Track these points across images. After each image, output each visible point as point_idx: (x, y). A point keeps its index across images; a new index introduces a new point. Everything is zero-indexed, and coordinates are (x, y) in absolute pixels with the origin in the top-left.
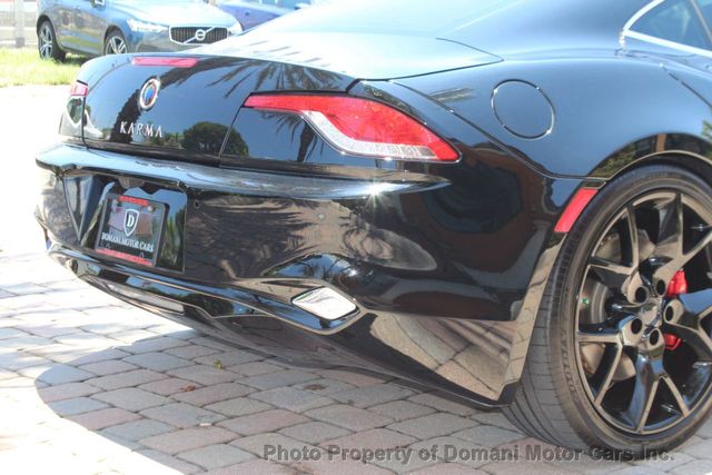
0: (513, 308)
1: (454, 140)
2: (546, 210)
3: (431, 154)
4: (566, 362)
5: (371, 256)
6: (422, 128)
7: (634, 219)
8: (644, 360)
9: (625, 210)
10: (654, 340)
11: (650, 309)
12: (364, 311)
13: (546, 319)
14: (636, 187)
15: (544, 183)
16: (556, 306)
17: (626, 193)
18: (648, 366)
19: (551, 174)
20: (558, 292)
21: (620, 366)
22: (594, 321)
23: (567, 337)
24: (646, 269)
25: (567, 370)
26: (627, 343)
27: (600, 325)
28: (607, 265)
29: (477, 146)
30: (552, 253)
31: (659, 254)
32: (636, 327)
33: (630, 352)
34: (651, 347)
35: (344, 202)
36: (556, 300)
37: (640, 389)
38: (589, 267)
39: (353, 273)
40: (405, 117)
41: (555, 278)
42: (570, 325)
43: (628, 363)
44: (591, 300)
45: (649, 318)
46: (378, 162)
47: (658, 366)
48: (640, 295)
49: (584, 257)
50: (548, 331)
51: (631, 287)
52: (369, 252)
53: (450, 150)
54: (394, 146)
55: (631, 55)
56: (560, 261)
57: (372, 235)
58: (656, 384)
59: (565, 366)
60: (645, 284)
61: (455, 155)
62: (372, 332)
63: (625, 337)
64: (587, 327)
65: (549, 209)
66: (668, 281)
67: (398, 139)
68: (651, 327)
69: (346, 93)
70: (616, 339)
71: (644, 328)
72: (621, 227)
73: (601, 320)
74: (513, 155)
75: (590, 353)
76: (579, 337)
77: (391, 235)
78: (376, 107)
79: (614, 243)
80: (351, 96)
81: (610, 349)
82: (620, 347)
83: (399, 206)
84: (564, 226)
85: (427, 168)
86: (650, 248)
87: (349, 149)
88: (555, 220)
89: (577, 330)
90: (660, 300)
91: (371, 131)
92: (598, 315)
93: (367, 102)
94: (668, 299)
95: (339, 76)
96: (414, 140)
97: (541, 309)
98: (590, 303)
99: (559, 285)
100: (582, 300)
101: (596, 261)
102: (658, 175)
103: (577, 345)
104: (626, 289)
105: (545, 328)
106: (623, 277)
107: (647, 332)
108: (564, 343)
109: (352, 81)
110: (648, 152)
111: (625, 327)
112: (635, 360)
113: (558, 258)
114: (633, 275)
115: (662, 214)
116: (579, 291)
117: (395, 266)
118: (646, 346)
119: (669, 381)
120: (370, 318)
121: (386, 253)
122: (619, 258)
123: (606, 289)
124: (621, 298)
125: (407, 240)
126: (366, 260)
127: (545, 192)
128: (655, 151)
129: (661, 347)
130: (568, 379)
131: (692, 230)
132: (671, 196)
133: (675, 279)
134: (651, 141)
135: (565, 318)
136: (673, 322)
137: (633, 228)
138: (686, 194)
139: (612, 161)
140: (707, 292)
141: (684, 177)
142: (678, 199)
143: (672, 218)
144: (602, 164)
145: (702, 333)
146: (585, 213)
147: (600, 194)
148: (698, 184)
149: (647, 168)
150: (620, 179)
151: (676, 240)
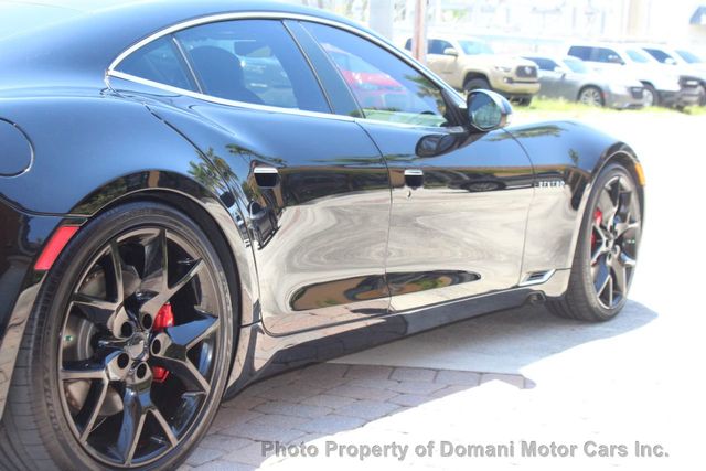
2: (21, 248)
4: (50, 401)
7: (118, 254)
8: (133, 394)
9: (109, 246)
10: (141, 373)
11: (138, 343)
13: (27, 358)
14: (119, 223)
15: (21, 220)
16: (37, 344)
17: (110, 229)
18: (136, 399)
19: (28, 211)
20: (39, 331)
21: (108, 401)
22: (80, 357)
23: (50, 375)
24: (132, 304)
25: (51, 408)
26: (114, 376)
27: (86, 361)
28: (90, 302)
30: (32, 292)
31: (144, 287)
32: (123, 362)
33: (118, 386)
34: (138, 380)
36: (38, 338)
37: (128, 421)
38: (72, 304)
41: (36, 316)
42: (53, 363)
43: (117, 397)
44: (76, 337)
47: (145, 399)
48: (126, 329)
49: (66, 293)
50: (30, 370)
51: (118, 320)
55: (116, 94)
56: (43, 295)
58: (143, 417)
59: (48, 405)
60: (131, 318)
63: (112, 371)
64: (72, 363)
66: (154, 314)
68: (138, 361)
70: (102, 374)
71: (131, 362)
72: (105, 263)
73: (88, 357)
75: (78, 391)
76: (62, 375)
79: (100, 280)
81: (96, 385)
82: (106, 382)
84: (45, 263)
86: (137, 282)
88: (35, 258)
89: (61, 367)
90: (146, 334)
92: (85, 351)
94: (154, 333)
97: (22, 348)
98: (76, 339)
99: (40, 324)
100: (67, 337)
101: (81, 297)
102: (142, 211)
103: (61, 383)
104: (112, 323)
105: (26, 367)
106: (109, 313)
107: (134, 365)
108: (47, 381)
110: (139, 187)
111: (112, 362)
112: (123, 395)
113: (38, 297)
114: (118, 310)
115: (147, 250)
116: (62, 326)
118: (133, 380)
119: (157, 413)
122: (104, 294)
123: (92, 326)
124: (107, 334)
127: (21, 230)
129: (148, 380)
130: (51, 418)
131: (178, 264)
132: (156, 232)
133: (162, 313)
134: (143, 176)
135: (47, 357)
136: (159, 355)
137: (117, 265)
138: (170, 230)
139: (102, 197)
140: (196, 324)
141: (167, 213)
142: (162, 235)
143: (158, 252)
144: (89, 199)
145: (190, 366)
146: (67, 250)
147: (82, 232)
148: (182, 220)
149: (131, 205)
150: (103, 216)
151: (161, 274)
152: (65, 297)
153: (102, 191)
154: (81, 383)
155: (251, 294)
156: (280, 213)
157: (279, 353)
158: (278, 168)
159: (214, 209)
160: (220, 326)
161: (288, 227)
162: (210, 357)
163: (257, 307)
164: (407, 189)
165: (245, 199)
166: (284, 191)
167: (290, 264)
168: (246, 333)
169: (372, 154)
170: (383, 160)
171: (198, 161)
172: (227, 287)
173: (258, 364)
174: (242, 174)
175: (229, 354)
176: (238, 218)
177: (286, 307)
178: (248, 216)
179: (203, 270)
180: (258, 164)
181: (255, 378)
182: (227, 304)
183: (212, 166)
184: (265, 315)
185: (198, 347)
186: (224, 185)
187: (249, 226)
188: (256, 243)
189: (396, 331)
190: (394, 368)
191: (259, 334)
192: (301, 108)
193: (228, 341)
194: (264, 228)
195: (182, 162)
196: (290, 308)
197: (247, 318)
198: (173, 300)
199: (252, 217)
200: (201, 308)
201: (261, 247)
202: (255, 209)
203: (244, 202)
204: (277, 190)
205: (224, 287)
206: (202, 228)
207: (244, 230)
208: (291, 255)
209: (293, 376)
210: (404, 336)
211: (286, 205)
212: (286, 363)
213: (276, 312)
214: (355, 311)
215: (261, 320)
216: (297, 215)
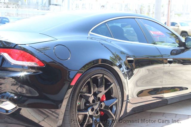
0: (59, 106)
1: (43, 61)
3: (37, 65)
5: (20, 93)
6: (35, 58)
7: (92, 81)
8: (95, 118)
9: (89, 79)
10: (97, 113)
11: (96, 105)
12: (18, 108)
13: (68, 108)
14: (92, 73)
15: (68, 72)
16: (71, 105)
17: (90, 74)
18: (96, 120)
19: (69, 69)
20: (71, 101)
22: (81, 108)
23: (74, 113)
24: (95, 94)
26: (90, 114)
27: (83, 109)
28: (84, 94)
29: (50, 62)
30: (70, 90)
31: (98, 90)
32: (92, 110)
33: (91, 116)
34: (96, 115)
35: (13, 78)
36: (71, 103)
37: (94, 126)
38: (80, 94)
39: (16, 97)
40: (30, 55)
41: (71, 97)
42: (75, 110)
45: (96, 107)
46: (23, 67)
47: (98, 120)
48: (93, 101)
49: (78, 91)
50: (69, 111)
51: (91, 99)
52: (20, 91)
53: (42, 64)
54: (27, 62)
55: (91, 38)
56: (72, 92)
57: (20, 86)
58: (98, 125)
60: (95, 98)
61: (43, 65)
62: (20, 113)
63: (90, 112)
64: (80, 110)
65: (69, 79)
66: (101, 97)
67: (28, 60)
68: (96, 110)
69: (14, 48)
70: (87, 113)
71: (95, 110)
72: (89, 83)
74: (60, 65)
75: (81, 117)
76: (77, 113)
77: (26, 86)
78: (22, 52)
79: (87, 88)
80: (15, 49)
81: (86, 116)
82: (88, 115)
83: (28, 78)
84: (73, 84)
85: (36, 68)
86: (96, 89)
87: (14, 63)
88: (71, 82)
89: (77, 111)
90: (99, 103)
91: (21, 58)
92: (83, 107)
93: (20, 51)
94: (101, 102)
95: (12, 44)
96: (33, 61)
97: (67, 106)
98: (80, 104)
99: (72, 99)
100: (78, 103)
101: (82, 92)
102: (98, 70)
103: (77, 115)
105: (68, 111)
106: (89, 97)
107: (95, 111)
108: (73, 115)
109: (15, 45)
110: (96, 63)
111: (90, 110)
112: (92, 119)
113: (71, 92)
114: (91, 96)
115: (99, 80)
116: (77, 100)
117: (27, 95)
118: (95, 115)
119: (101, 124)
120: (20, 109)
121: (24, 91)
122: (88, 92)
123: (85, 100)
124: (89, 102)
125: (30, 88)
126: (19, 93)
127: (68, 75)
128: (98, 63)
129: (99, 115)
130: (74, 124)
131: (107, 84)
132: (102, 75)
133: (103, 97)
134: (97, 61)
135: (74, 108)
136: (102, 108)
137: (91, 84)
138: (105, 75)
139: (87, 66)
140: (111, 100)
141: (104, 70)
142: (103, 76)
143: (102, 81)
144: (84, 67)
145: (110, 111)
146: (79, 80)
147: (83, 75)
148: (108, 72)
149: (95, 68)
150: (88, 71)
151: (103, 87)
152: (78, 92)
153: (87, 64)
154: (82, 115)
155: (126, 93)
156: (134, 70)
157: (134, 108)
158: (133, 58)
159: (116, 68)
160: (118, 101)
161: (136, 74)
162: (115, 109)
163: (128, 96)
164: (168, 64)
165: (125, 66)
166: (135, 64)
167: (137, 85)
168: (125, 103)
169: (159, 54)
170: (162, 56)
171: (112, 56)
172: (120, 90)
173: (128, 111)
174: (124, 59)
175: (120, 108)
176: (123, 71)
177: (135, 96)
178: (125, 71)
179: (114, 86)
180: (128, 57)
181: (127, 115)
182: (120, 95)
183: (115, 57)
184: (130, 98)
185: (112, 106)
186: (119, 62)
187: (126, 73)
188: (128, 78)
189: (165, 103)
190: (164, 113)
191: (128, 103)
192: (140, 42)
193: (120, 105)
194: (130, 74)
195: (108, 56)
196: (137, 97)
197: (125, 99)
198: (106, 94)
199: (127, 71)
200: (113, 96)
201: (129, 79)
202: (127, 68)
203: (124, 67)
204: (133, 64)
205: (119, 90)
206: (113, 74)
207: (124, 74)
208: (137, 81)
209: (136, 115)
210: (167, 104)
211: (136, 68)
212: (135, 111)
213: (133, 97)
214: (153, 97)
215: (129, 100)
216: (138, 71)
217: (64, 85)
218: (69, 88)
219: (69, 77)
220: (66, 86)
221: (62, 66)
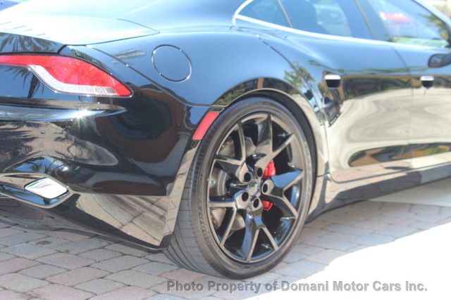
0: (168, 188)
1: (128, 83)
2: (186, 126)
3: (114, 92)
4: (202, 220)
5: (75, 157)
6: (109, 76)
7: (242, 130)
8: (250, 217)
9: (237, 125)
10: (256, 205)
11: (253, 186)
12: (72, 193)
13: (189, 193)
14: (243, 111)
15: (185, 109)
16: (194, 185)
17: (237, 114)
18: (253, 221)
19: (190, 103)
20: (196, 177)
21: (236, 221)
22: (219, 194)
23: (202, 205)
24: (251, 161)
25: (202, 225)
26: (240, 207)
27: (223, 196)
28: (226, 159)
29: (142, 87)
30: (192, 153)
31: (258, 152)
32: (245, 197)
33: (242, 213)
34: (254, 209)
35: (58, 123)
36: (195, 182)
37: (248, 234)
38: (215, 161)
39: (66, 169)
40: (97, 69)
41: (194, 168)
42: (203, 196)
43: (241, 219)
44: (217, 181)
45: (253, 191)
46: (80, 98)
47: (259, 221)
48: (247, 177)
49: (212, 154)
50: (190, 201)
51: (242, 171)
52: (74, 155)
53: (126, 90)
54: (89, 87)
55: (240, 30)
56: (198, 156)
57: (76, 144)
58: (257, 232)
59: (201, 223)
60: (250, 170)
61: (129, 92)
62: (77, 206)
63: (238, 203)
64: (215, 198)
65: (188, 125)
66: (264, 168)
67: (92, 83)
68: (254, 197)
69: (58, 53)
70: (232, 205)
71: (250, 197)
72: (235, 136)
73: (224, 194)
74: (166, 92)
75: (218, 215)
76: (210, 205)
77: (88, 143)
78: (78, 62)
79: (231, 146)
80: (61, 55)
81: (229, 212)
82: (235, 210)
83: (94, 124)
84: (199, 136)
85: (111, 101)
86: (253, 148)
87: (60, 90)
88: (193, 133)
89: (208, 200)
90: (259, 180)
91: (75, 77)
92: (222, 191)
93: (73, 60)
94: (264, 179)
95: (55, 43)
96: (103, 83)
97: (186, 188)
98: (217, 183)
99: (196, 173)
100: (211, 182)
101: (219, 157)
102: (256, 103)
103: (209, 209)
104: (238, 175)
105: (188, 199)
106: (236, 167)
107: (252, 200)
108: (200, 208)
109: (59, 47)
110: (252, 89)
111: (238, 197)
112: (245, 218)
113: (195, 156)
114: (242, 165)
115: (260, 128)
116: (209, 176)
117: (91, 163)
118: (251, 209)
119: (266, 230)
120: (76, 197)
121: (85, 155)
122: (234, 155)
123: (226, 174)
124: (236, 180)
125: (99, 147)
126: (73, 160)
127: (185, 115)
128: (256, 88)
129: (260, 209)
130: (203, 231)
131: (279, 137)
132: (265, 116)
133: (268, 167)
134: (254, 82)
135: (201, 193)
136: (267, 193)
137: (242, 136)
138: (273, 115)
139: (230, 95)
140: (289, 175)
141: (272, 105)
142: (269, 118)
143: (266, 129)
144: (222, 97)
145: (285, 200)
146: (212, 127)
147: (221, 116)
148: (279, 107)
149: (250, 99)
150: (233, 106)
151: (268, 143)
152: (211, 156)
153: (231, 91)
154: (220, 210)
155: (324, 157)
156: (342, 103)
157: (342, 194)
158: (341, 76)
159: (300, 100)
160: (305, 175)
161: (347, 113)
162: (298, 195)
163: (327, 165)
164: (423, 89)
165: (320, 94)
166: (346, 89)
167: (348, 137)
168: (320, 181)
169: (399, 65)
170: (408, 70)
171: (290, 70)
172: (309, 152)
173: (328, 200)
174: (318, 79)
175: (310, 194)
176: (315, 106)
177: (345, 164)
178: (322, 105)
179: (294, 140)
180: (328, 73)
181: (326, 209)
182: (309, 162)
183: (298, 73)
184: (332, 170)
185: (290, 189)
186: (306, 85)
187: (323, 111)
188: (327, 123)
189: (414, 181)
190: (413, 205)
191: (328, 182)
192: (354, 35)
193: (309, 186)
194: (332, 111)
195: (279, 71)
196: (348, 166)
197: (321, 171)
198: (276, 160)
199: (324, 106)
200: (292, 165)
201: (330, 125)
202: (327, 100)
203: (318, 97)
204: (340, 89)
205: (307, 152)
206: (293, 114)
207: (318, 114)
208: (349, 130)
209: (347, 209)
210: (418, 184)
211: (346, 98)
212: (343, 200)
213: (339, 168)
214: (387, 168)
215: (329, 173)
216: (352, 106)
217: (177, 139)
218: (188, 148)
219: (188, 121)
220: (183, 143)
221: (171, 95)
